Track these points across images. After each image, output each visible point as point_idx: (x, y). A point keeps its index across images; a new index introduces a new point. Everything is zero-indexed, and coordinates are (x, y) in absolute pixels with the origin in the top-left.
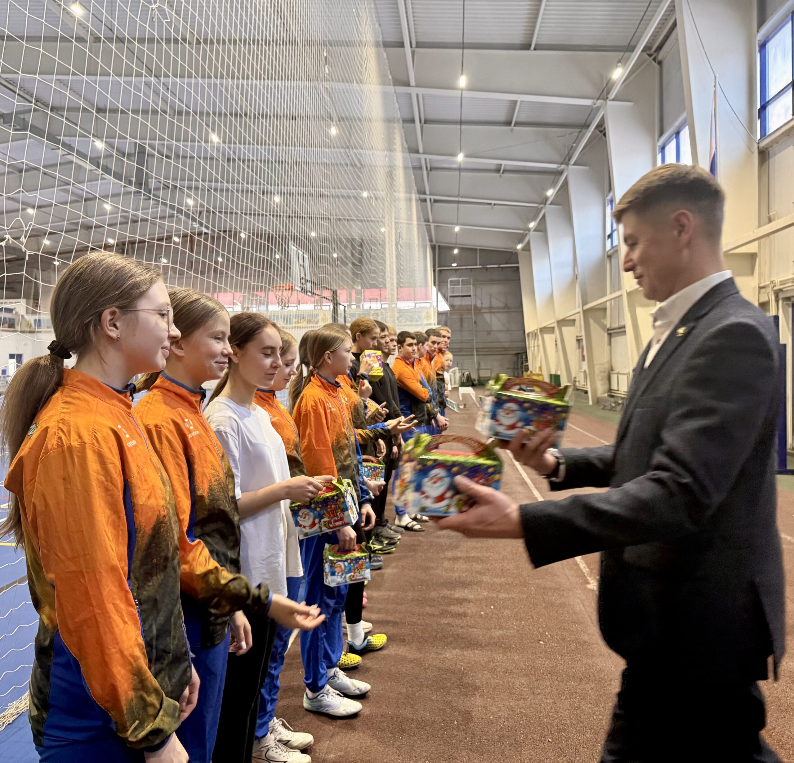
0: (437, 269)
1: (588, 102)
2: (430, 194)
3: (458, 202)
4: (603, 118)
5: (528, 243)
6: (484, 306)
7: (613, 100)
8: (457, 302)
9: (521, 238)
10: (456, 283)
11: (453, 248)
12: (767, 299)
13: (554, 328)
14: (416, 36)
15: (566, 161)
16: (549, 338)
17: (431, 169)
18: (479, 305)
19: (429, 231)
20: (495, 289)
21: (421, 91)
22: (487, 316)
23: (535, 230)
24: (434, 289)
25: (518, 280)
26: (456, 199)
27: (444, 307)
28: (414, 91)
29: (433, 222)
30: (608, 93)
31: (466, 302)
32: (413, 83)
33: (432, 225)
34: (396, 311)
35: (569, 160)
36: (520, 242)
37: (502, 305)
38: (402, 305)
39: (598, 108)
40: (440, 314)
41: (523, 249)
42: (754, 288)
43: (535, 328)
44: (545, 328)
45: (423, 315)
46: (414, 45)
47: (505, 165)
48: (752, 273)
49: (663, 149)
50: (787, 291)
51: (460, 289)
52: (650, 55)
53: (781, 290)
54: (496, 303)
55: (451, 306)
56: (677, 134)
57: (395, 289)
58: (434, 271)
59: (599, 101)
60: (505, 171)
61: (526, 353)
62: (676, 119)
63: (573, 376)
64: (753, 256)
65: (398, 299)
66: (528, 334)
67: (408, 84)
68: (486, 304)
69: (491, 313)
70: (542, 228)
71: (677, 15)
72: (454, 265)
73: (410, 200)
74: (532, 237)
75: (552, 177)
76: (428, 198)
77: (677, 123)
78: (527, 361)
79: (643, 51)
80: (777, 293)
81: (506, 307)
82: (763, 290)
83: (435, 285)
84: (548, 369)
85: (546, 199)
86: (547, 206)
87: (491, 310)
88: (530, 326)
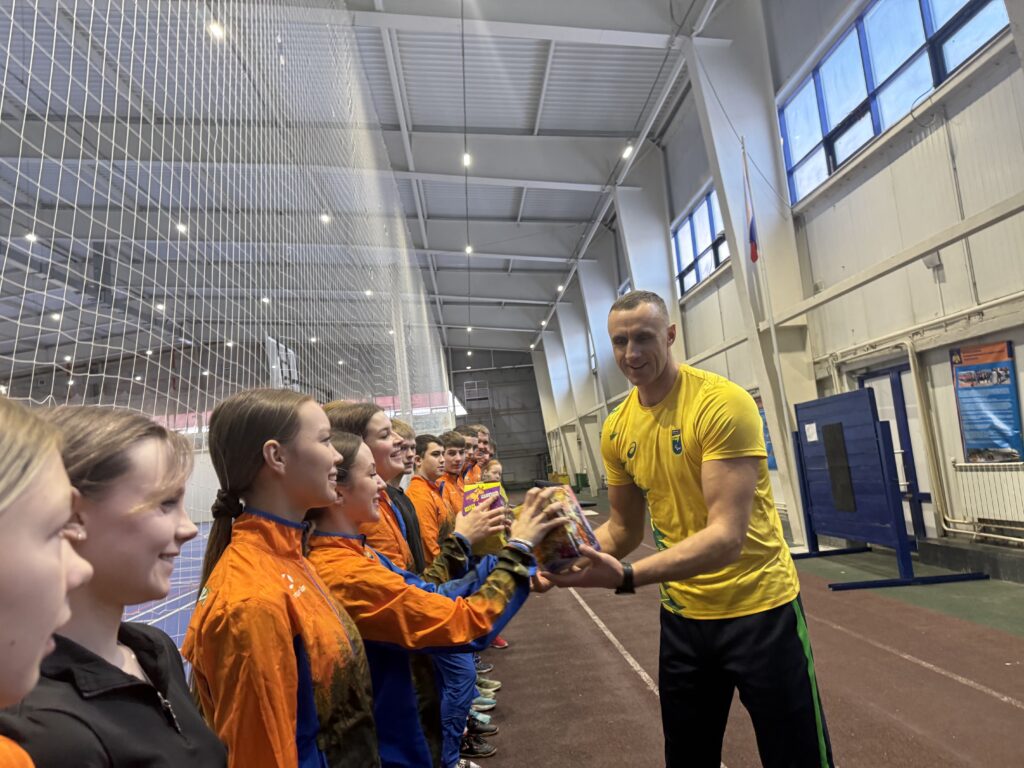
0: (452, 372)
1: (596, 188)
2: (440, 294)
3: (469, 303)
4: (612, 203)
5: (541, 341)
6: (502, 408)
7: (622, 185)
8: (475, 405)
9: (533, 338)
10: (473, 386)
11: (466, 351)
12: (826, 374)
13: (574, 426)
14: (412, 118)
15: (575, 255)
16: (571, 437)
17: (439, 269)
18: (497, 407)
19: (441, 333)
20: (511, 390)
21: (421, 177)
22: (505, 418)
23: (546, 329)
24: (450, 394)
25: (533, 380)
26: (466, 299)
27: (461, 411)
28: (413, 176)
29: (445, 324)
30: (616, 178)
31: (484, 405)
32: (412, 167)
33: (444, 327)
34: (411, 419)
35: (578, 253)
36: (532, 342)
37: (519, 406)
38: (417, 412)
39: (608, 194)
40: (458, 419)
41: (536, 349)
42: (808, 365)
43: (556, 427)
44: (566, 426)
45: (441, 419)
46: (410, 129)
47: (514, 261)
48: (803, 348)
49: (675, 233)
50: (851, 363)
51: (476, 392)
52: (654, 141)
53: (844, 363)
54: (513, 405)
55: (469, 410)
56: (690, 216)
57: (409, 396)
58: (449, 375)
59: (608, 187)
60: (513, 270)
61: (548, 453)
62: (687, 202)
63: (601, 474)
64: (802, 329)
65: (413, 406)
66: (549, 434)
67: (407, 170)
68: (503, 407)
69: (509, 414)
70: (554, 327)
71: (691, 76)
72: (469, 368)
73: (419, 302)
74: (545, 336)
75: (561, 275)
76: (437, 297)
77: (690, 205)
78: (550, 462)
79: (647, 137)
80: (839, 367)
81: (524, 408)
82: (818, 366)
83: (450, 389)
84: (573, 468)
85: (557, 294)
86: (558, 303)
87: (509, 411)
88: (550, 425)
